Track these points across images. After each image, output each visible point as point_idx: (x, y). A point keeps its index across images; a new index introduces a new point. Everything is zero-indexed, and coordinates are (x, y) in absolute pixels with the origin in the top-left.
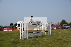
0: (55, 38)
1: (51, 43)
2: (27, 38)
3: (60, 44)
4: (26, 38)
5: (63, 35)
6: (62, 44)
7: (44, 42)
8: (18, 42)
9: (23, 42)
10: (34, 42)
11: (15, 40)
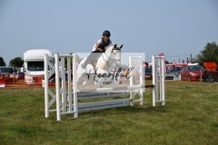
0: (179, 116)
1: (165, 132)
2: (76, 116)
3: (197, 136)
4: (72, 115)
5: (208, 103)
6: (205, 136)
7: (137, 127)
8: (40, 129)
9: (60, 131)
10: (100, 127)
11: (28, 124)
